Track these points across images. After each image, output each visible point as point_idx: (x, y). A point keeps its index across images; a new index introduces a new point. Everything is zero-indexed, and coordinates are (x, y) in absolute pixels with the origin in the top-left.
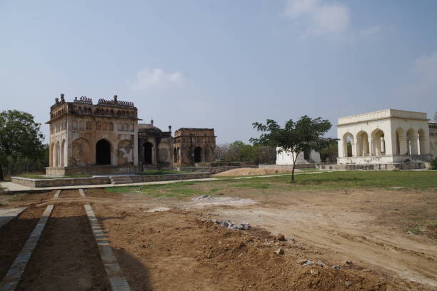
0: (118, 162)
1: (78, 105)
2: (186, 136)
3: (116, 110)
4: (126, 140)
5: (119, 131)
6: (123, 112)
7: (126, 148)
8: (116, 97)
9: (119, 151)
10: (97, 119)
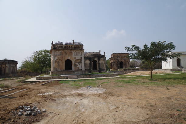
0: (75, 69)
1: (57, 45)
2: (116, 57)
3: (73, 46)
4: (78, 59)
5: (75, 55)
6: (77, 47)
7: (78, 63)
8: (73, 40)
9: (75, 64)
10: (65, 51)
